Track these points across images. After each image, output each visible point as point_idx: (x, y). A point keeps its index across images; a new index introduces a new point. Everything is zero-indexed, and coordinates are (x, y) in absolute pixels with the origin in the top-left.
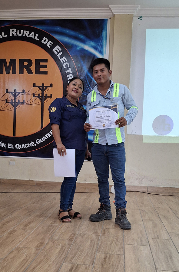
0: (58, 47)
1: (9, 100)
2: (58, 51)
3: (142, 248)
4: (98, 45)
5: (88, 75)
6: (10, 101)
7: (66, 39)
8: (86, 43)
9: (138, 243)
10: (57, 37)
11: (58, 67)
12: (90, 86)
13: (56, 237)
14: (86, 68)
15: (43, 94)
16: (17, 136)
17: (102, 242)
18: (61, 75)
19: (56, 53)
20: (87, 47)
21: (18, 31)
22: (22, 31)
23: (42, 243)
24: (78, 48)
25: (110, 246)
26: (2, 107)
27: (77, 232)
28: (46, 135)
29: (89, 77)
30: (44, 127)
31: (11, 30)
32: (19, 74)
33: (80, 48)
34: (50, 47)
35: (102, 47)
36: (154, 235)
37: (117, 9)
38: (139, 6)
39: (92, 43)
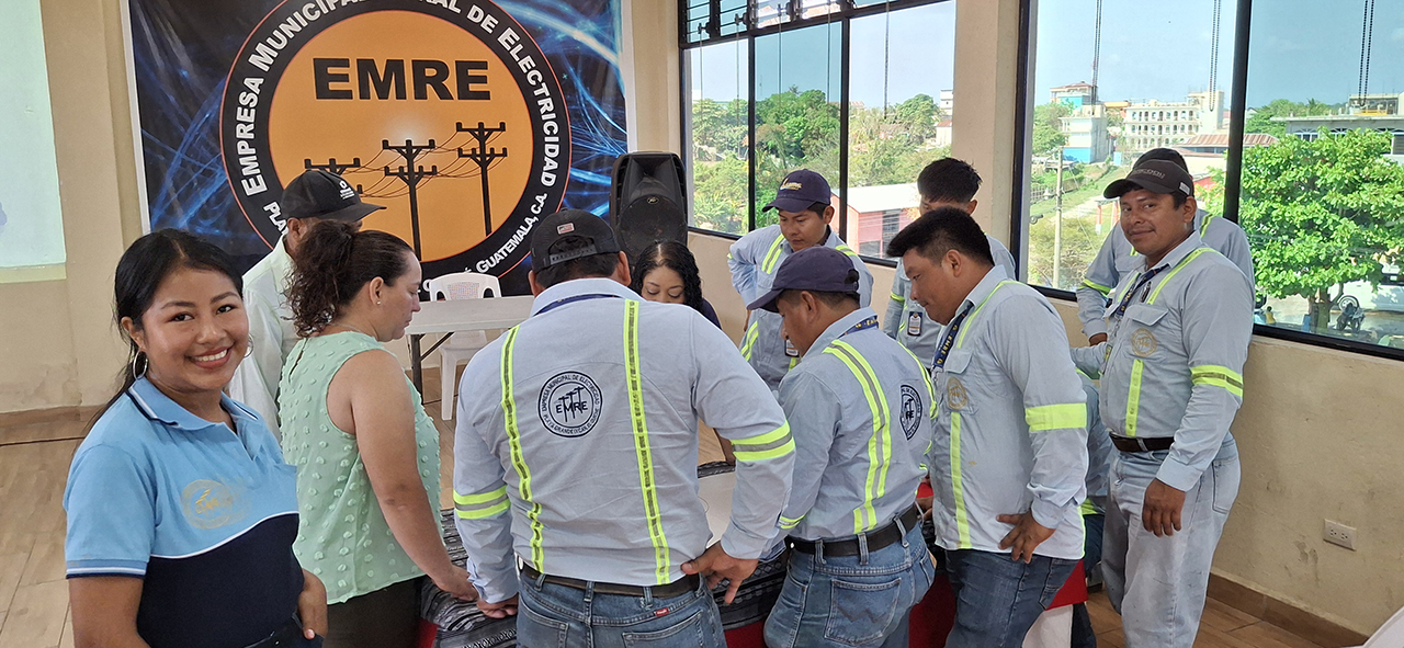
0: (509, 31)
1: (394, 168)
2: (513, 42)
7: (529, 14)
10: (508, 8)
19: (508, 48)
24: (559, 36)
26: (377, 188)
28: (501, 250)
30: (493, 230)
34: (490, 31)
39: (592, 26)
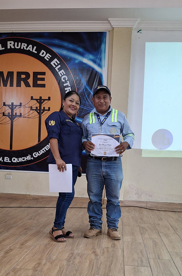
3: (142, 269)
4: (97, 58)
5: (87, 89)
6: (7, 114)
8: (85, 56)
9: (138, 264)
11: (56, 80)
12: (89, 99)
13: (54, 257)
14: (84, 81)
15: (40, 107)
16: (13, 149)
17: (101, 263)
18: (59, 89)
20: (85, 61)
21: (16, 43)
22: (20, 44)
23: (39, 264)
25: (110, 267)
27: (76, 252)
29: (88, 90)
31: (9, 42)
32: (17, 87)
33: (78, 61)
35: (101, 60)
36: (155, 256)
37: (115, 23)
38: (139, 19)
